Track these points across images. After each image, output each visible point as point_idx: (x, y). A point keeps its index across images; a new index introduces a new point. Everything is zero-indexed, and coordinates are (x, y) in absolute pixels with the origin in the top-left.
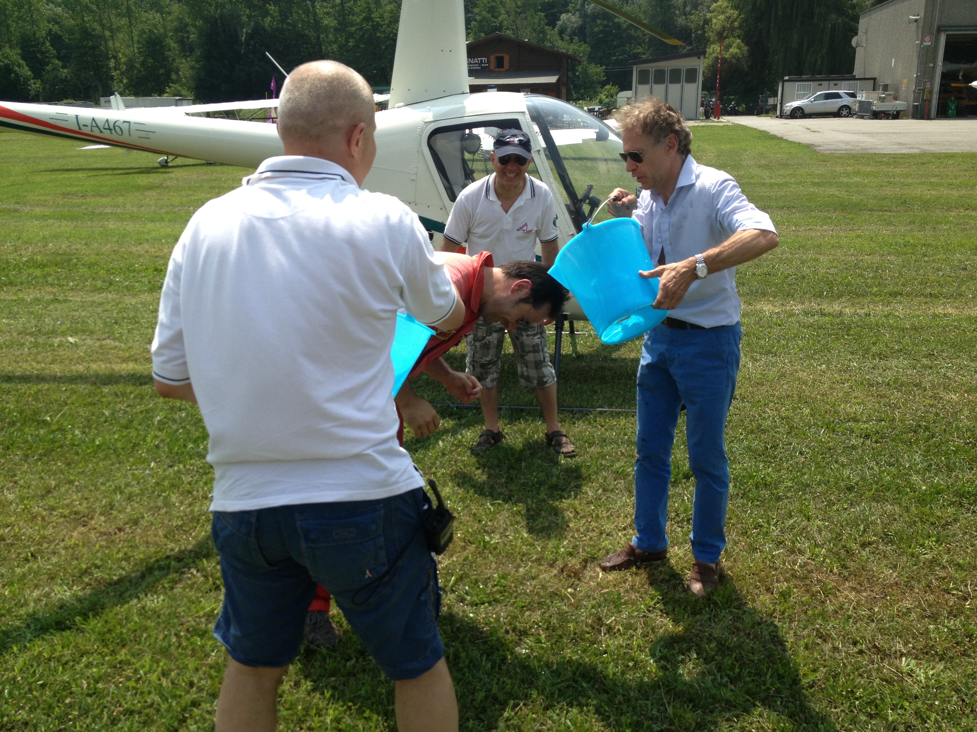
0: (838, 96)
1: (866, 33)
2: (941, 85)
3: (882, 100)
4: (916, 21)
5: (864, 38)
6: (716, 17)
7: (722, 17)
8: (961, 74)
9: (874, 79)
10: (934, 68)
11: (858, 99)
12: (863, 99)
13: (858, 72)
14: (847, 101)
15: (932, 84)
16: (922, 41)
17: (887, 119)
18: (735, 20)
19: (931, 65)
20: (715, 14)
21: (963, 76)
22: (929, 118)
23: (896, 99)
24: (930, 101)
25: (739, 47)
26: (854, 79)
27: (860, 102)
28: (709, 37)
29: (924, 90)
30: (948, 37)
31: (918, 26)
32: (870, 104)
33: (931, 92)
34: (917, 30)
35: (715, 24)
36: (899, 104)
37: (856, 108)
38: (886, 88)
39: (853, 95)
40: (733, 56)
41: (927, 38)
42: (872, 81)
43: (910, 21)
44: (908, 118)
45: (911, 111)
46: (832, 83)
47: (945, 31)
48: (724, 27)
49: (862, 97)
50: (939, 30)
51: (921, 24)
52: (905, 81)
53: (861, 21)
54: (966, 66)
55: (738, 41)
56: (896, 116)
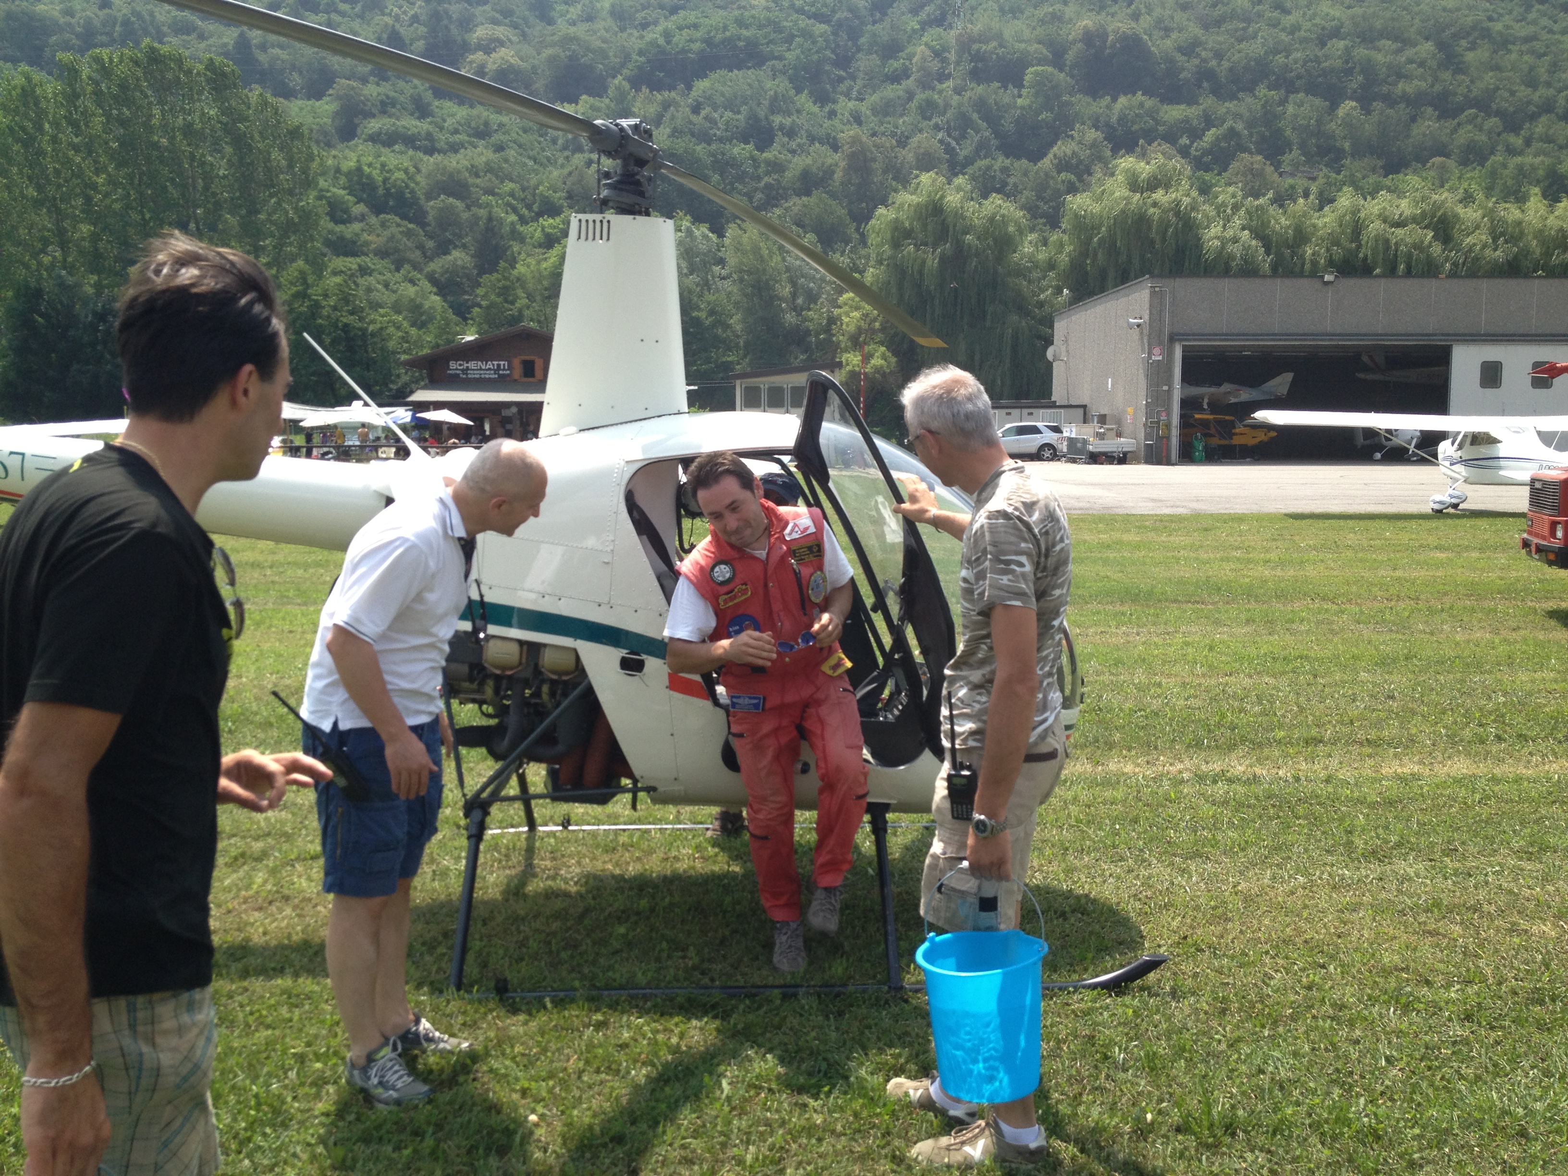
0: (1035, 430)
1: (1066, 341)
2: (1182, 416)
3: (1101, 436)
4: (1139, 326)
5: (1063, 348)
6: (847, 314)
7: (856, 314)
8: (1206, 401)
9: (1084, 407)
10: (1169, 392)
11: (1065, 434)
12: (1073, 435)
13: (1057, 395)
14: (1049, 437)
15: (1169, 415)
16: (1150, 354)
17: (1111, 463)
18: (875, 320)
19: (1165, 388)
20: (846, 308)
21: (1209, 404)
22: (1169, 463)
23: (1119, 435)
24: (1168, 438)
25: (884, 357)
26: (1053, 405)
27: (1070, 439)
28: (839, 342)
29: (1158, 423)
30: (1185, 350)
31: (1142, 333)
32: (1085, 442)
33: (1168, 426)
34: (1142, 339)
35: (847, 324)
36: (1125, 443)
37: (1064, 447)
38: (1102, 419)
39: (1057, 430)
40: (878, 370)
41: (1157, 351)
42: (1081, 411)
43: (1131, 326)
44: (1139, 463)
45: (1142, 453)
46: (1026, 411)
47: (1180, 340)
48: (859, 328)
49: (1070, 431)
50: (1173, 339)
51: (1146, 331)
52: (1130, 410)
53: (1057, 325)
54: (1213, 390)
55: (883, 349)
56: (1122, 459)
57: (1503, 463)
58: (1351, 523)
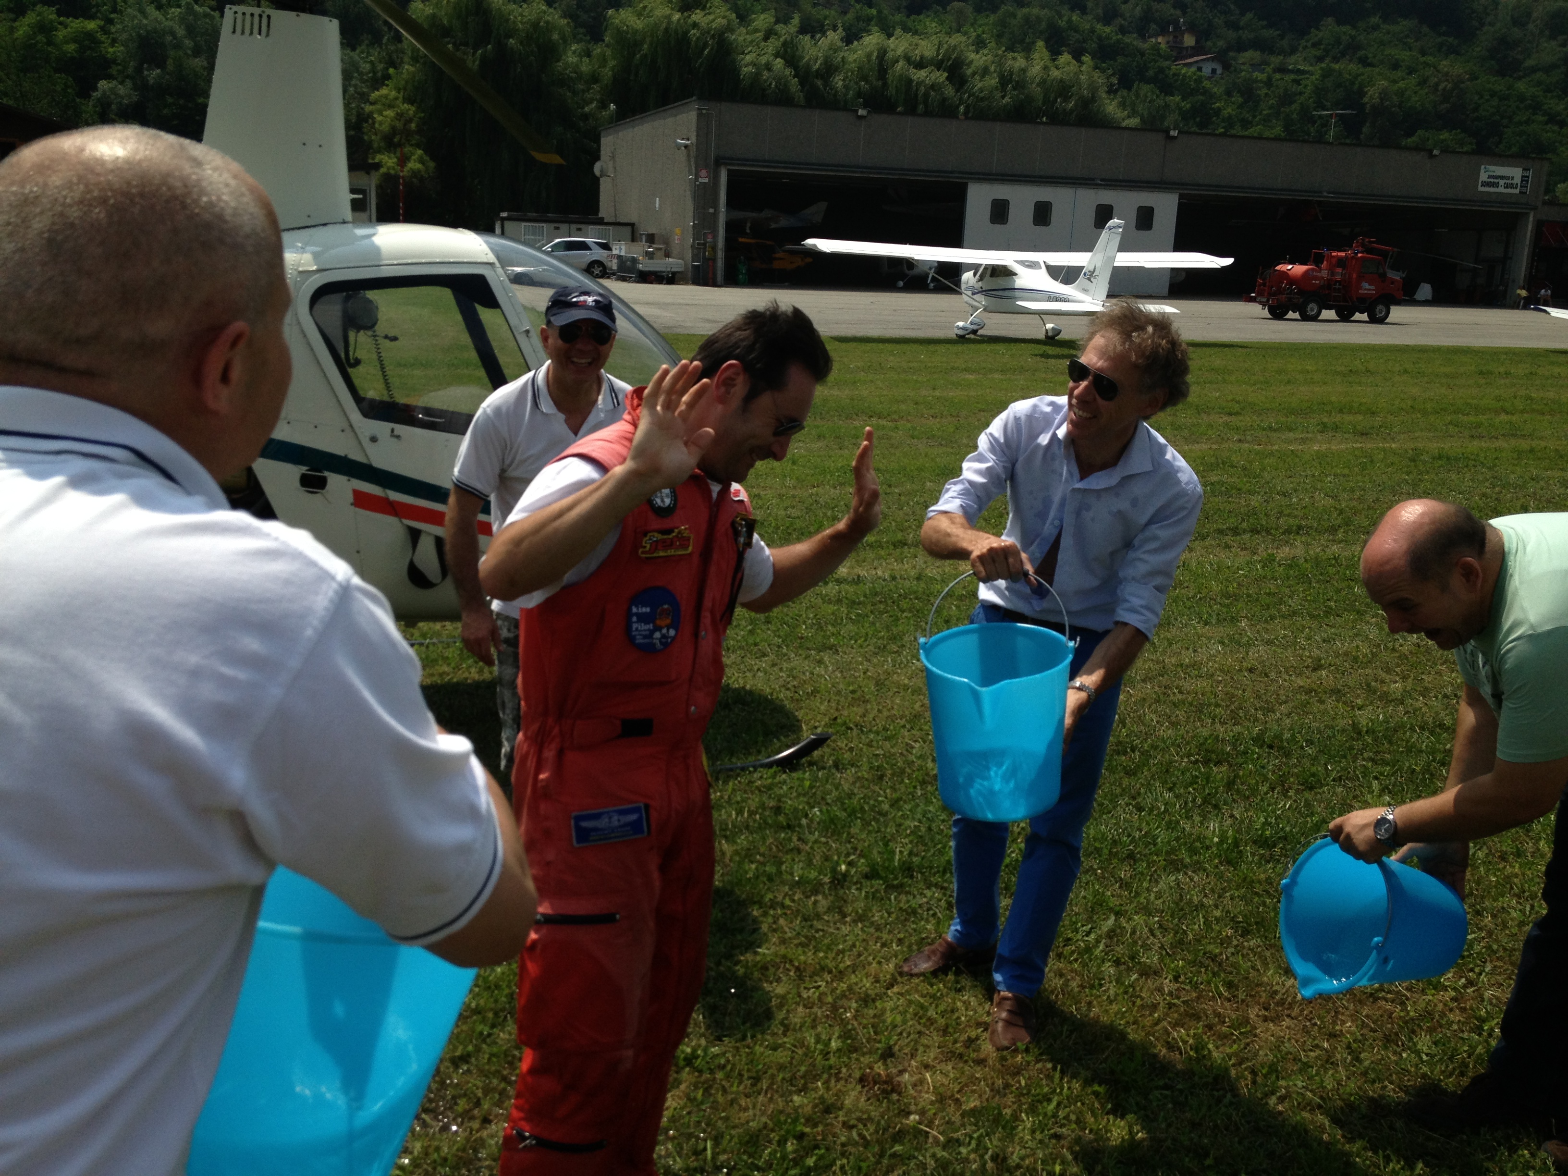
0: (584, 246)
1: (613, 157)
2: (727, 239)
3: (650, 256)
4: (686, 147)
5: (611, 164)
6: (380, 113)
7: (390, 113)
8: (749, 225)
9: (632, 225)
10: (715, 215)
11: (615, 252)
12: (623, 253)
13: (605, 210)
14: (598, 254)
15: (715, 237)
16: (697, 176)
17: (660, 283)
18: (410, 120)
19: (711, 210)
20: (378, 106)
21: (750, 228)
22: (714, 284)
23: (667, 255)
24: (714, 260)
25: (421, 161)
26: (601, 222)
27: (619, 257)
28: (371, 141)
29: (704, 244)
30: (730, 173)
31: (689, 155)
32: (634, 261)
33: (714, 248)
34: (689, 161)
35: (381, 123)
36: (673, 264)
37: (614, 265)
38: (651, 239)
39: (606, 247)
40: (415, 173)
41: (703, 173)
42: (629, 229)
43: (678, 147)
44: (686, 283)
45: (690, 274)
46: (574, 227)
47: (726, 164)
48: (393, 128)
49: (620, 249)
50: (719, 162)
51: (693, 153)
52: (678, 231)
53: (603, 141)
54: (754, 215)
55: (420, 152)
56: (670, 279)
57: (1017, 293)
58: (889, 346)
